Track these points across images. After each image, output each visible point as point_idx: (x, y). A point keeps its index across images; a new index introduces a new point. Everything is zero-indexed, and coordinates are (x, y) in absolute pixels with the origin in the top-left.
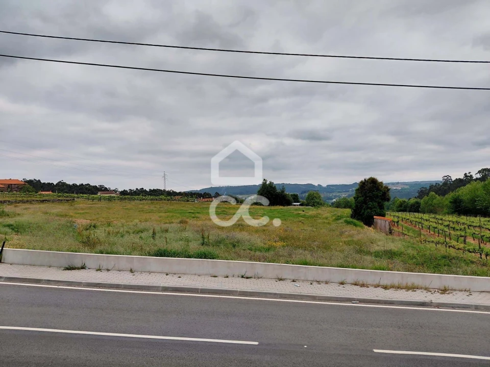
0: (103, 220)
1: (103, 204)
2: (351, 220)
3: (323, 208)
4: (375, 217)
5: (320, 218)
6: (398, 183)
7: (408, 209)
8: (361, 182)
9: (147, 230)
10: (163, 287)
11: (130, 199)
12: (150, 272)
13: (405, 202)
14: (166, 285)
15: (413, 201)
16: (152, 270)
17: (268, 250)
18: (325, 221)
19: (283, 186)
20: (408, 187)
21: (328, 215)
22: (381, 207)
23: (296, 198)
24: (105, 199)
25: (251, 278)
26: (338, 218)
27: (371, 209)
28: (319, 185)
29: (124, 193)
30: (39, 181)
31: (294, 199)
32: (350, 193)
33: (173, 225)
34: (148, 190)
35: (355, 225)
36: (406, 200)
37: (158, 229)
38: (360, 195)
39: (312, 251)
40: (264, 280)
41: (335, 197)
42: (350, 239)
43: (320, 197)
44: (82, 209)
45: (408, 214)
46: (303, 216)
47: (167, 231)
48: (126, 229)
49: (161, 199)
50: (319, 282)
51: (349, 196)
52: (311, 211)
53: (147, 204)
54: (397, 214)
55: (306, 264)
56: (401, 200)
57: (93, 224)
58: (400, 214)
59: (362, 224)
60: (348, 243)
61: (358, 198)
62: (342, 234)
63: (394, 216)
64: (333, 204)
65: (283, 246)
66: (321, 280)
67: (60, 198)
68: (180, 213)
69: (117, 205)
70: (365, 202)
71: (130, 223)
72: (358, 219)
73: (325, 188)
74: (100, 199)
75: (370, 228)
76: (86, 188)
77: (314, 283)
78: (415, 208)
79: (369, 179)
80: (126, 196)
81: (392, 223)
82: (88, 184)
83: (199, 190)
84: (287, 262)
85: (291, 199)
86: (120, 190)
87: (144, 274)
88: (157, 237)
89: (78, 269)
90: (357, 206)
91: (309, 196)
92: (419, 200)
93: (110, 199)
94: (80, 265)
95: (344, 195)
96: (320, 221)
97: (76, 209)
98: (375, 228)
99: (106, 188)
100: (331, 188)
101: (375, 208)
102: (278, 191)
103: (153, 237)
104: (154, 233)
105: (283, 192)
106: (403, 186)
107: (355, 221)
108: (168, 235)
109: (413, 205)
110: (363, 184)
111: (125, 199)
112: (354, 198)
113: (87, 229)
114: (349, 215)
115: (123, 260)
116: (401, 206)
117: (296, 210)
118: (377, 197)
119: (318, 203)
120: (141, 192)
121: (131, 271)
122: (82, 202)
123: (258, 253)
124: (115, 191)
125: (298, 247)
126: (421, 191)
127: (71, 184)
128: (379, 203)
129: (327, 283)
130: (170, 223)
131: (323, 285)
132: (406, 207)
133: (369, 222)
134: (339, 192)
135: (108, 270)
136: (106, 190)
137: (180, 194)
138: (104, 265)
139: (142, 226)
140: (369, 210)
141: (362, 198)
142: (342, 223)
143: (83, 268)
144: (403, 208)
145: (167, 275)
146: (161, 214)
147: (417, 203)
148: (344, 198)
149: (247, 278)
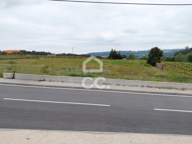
0: (50, 65)
1: (50, 59)
2: (147, 64)
3: (136, 60)
4: (156, 63)
5: (134, 64)
6: (166, 50)
7: (170, 60)
8: (152, 49)
9: (67, 68)
10: (74, 87)
11: (60, 57)
12: (69, 82)
13: (169, 57)
14: (75, 86)
15: (172, 57)
16: (70, 81)
17: (113, 75)
18: (136, 65)
19: (120, 51)
20: (170, 51)
21: (138, 62)
22: (159, 59)
23: (125, 57)
24: (50, 57)
25: (107, 84)
26: (142, 63)
27: (155, 60)
28: (134, 51)
29: (57, 55)
30: (25, 51)
31: (124, 57)
32: (147, 54)
33: (76, 67)
34: (66, 54)
35: (148, 66)
36: (170, 57)
37: (71, 68)
38: (151, 54)
39: (131, 75)
40: (112, 85)
41: (141, 56)
42: (146, 71)
43: (134, 56)
44: (42, 61)
45: (170, 62)
46: (128, 63)
47: (75, 68)
48: (59, 68)
49: (72, 57)
50: (133, 86)
51: (146, 55)
52: (131, 61)
53: (66, 59)
54: (165, 62)
55: (128, 79)
56: (167, 57)
57: (47, 66)
58: (167, 62)
59: (151, 66)
60: (145, 73)
61: (150, 55)
62: (143, 69)
63: (164, 63)
64: (139, 59)
65: (119, 74)
66: (134, 85)
67: (34, 57)
68: (79, 63)
69: (55, 59)
70: (153, 57)
71: (61, 66)
72: (150, 64)
73: (136, 52)
74: (49, 57)
75: (154, 67)
76: (43, 53)
77: (131, 86)
78: (173, 60)
79: (155, 48)
80: (59, 56)
81: (163, 65)
82: (44, 52)
83: (86, 54)
84: (121, 79)
85: (123, 57)
86: (56, 54)
87: (67, 83)
88: (71, 70)
89: (42, 81)
90: (149, 59)
91: (130, 55)
92: (174, 57)
93: (52, 57)
94: (43, 80)
95: (144, 55)
96: (134, 65)
97: (40, 61)
98: (156, 67)
99: (51, 53)
100: (139, 52)
101: (156, 59)
102: (118, 53)
103: (70, 71)
104: (70, 69)
105: (119, 54)
106: (169, 51)
107: (148, 65)
108: (75, 70)
109: (172, 59)
110: (152, 50)
111: (58, 57)
112: (149, 55)
113: (45, 68)
114: (146, 62)
115: (59, 77)
116: (167, 59)
117: (125, 61)
118: (158, 55)
119: (134, 58)
120: (64, 55)
121: (62, 82)
122: (42, 58)
123: (109, 76)
124: (54, 54)
125: (125, 74)
126: (176, 53)
127: (37, 52)
128: (158, 57)
129: (136, 86)
130: (75, 66)
131: (135, 87)
132: (169, 59)
133: (154, 65)
134: (142, 54)
135: (54, 81)
136: (51, 54)
137: (79, 55)
138: (52, 79)
139: (65, 67)
140: (154, 60)
141: (152, 56)
142: (143, 65)
143: (44, 80)
144: (168, 60)
145: (75, 83)
146: (72, 63)
147: (174, 58)
148: (144, 56)
149: (105, 84)
